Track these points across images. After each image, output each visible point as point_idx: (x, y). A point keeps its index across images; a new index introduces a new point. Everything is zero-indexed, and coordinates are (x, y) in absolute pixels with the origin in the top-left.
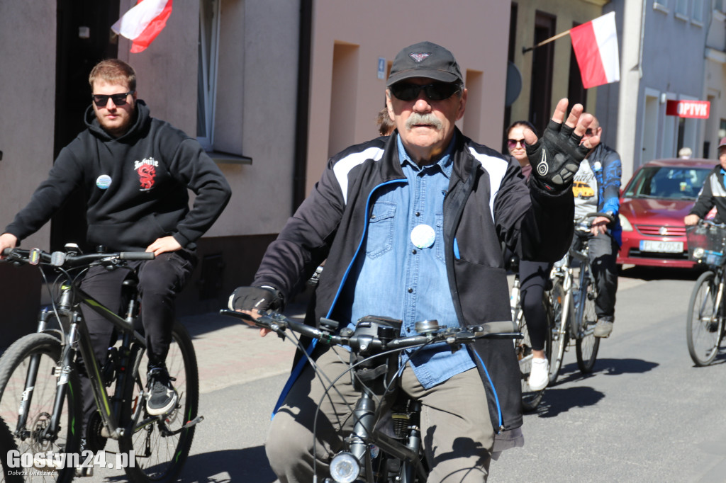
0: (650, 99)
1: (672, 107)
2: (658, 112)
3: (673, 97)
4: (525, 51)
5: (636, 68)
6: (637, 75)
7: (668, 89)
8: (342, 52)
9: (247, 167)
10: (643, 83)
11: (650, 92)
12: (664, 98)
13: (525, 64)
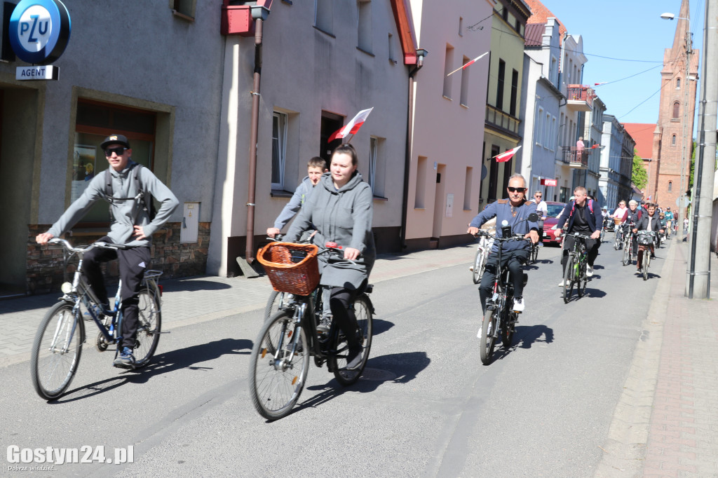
0: (535, 179)
1: (542, 182)
2: (537, 183)
3: (543, 178)
4: (488, 160)
5: (529, 167)
6: (530, 169)
7: (541, 175)
8: (421, 160)
9: (386, 202)
10: (532, 173)
11: (534, 176)
12: (539, 178)
13: (488, 165)
